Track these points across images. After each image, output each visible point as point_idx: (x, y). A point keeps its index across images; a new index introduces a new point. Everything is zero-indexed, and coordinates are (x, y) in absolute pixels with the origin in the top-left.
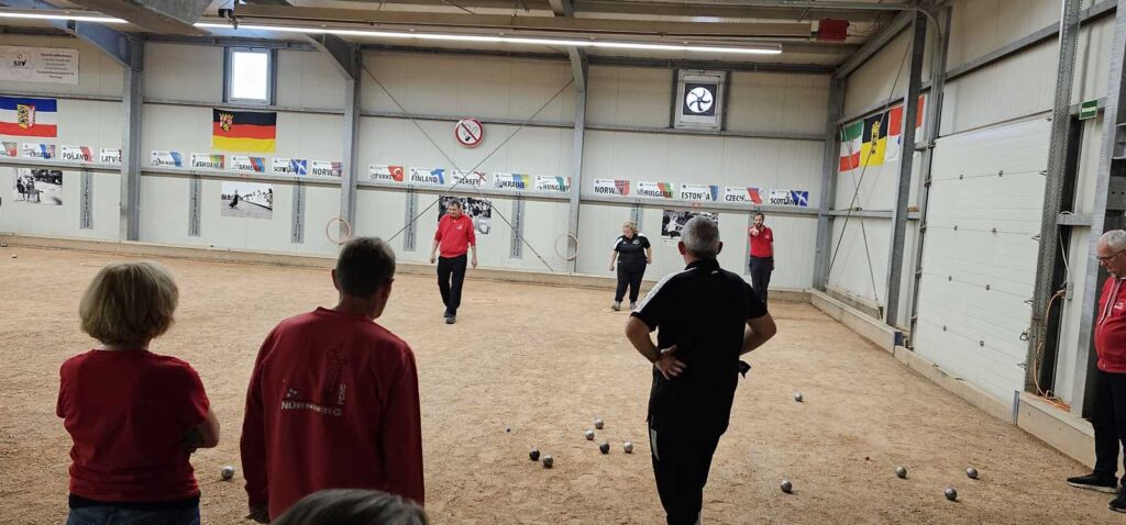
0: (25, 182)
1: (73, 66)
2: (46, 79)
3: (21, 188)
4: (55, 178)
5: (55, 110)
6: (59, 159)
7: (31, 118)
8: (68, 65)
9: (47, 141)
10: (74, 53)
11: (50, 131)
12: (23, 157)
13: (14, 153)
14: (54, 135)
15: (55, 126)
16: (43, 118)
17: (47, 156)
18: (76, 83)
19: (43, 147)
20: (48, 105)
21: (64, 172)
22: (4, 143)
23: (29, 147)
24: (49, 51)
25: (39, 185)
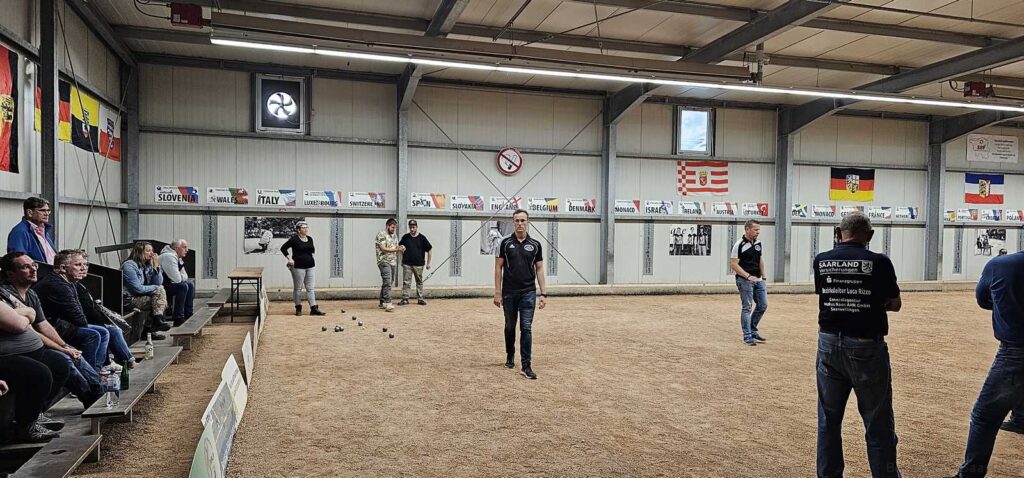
0: (982, 239)
1: (1014, 149)
2: (997, 159)
3: (979, 246)
4: (1001, 235)
5: (1002, 183)
6: (1004, 221)
7: (987, 190)
8: (1011, 149)
9: (997, 207)
10: (1015, 139)
11: (999, 199)
12: (982, 220)
13: (975, 218)
14: (1001, 203)
15: (1002, 196)
16: (996, 189)
17: (997, 219)
18: (1016, 162)
19: (994, 212)
20: (998, 179)
21: (1007, 230)
22: (970, 210)
23: (986, 211)
24: (1001, 138)
25: (991, 241)
